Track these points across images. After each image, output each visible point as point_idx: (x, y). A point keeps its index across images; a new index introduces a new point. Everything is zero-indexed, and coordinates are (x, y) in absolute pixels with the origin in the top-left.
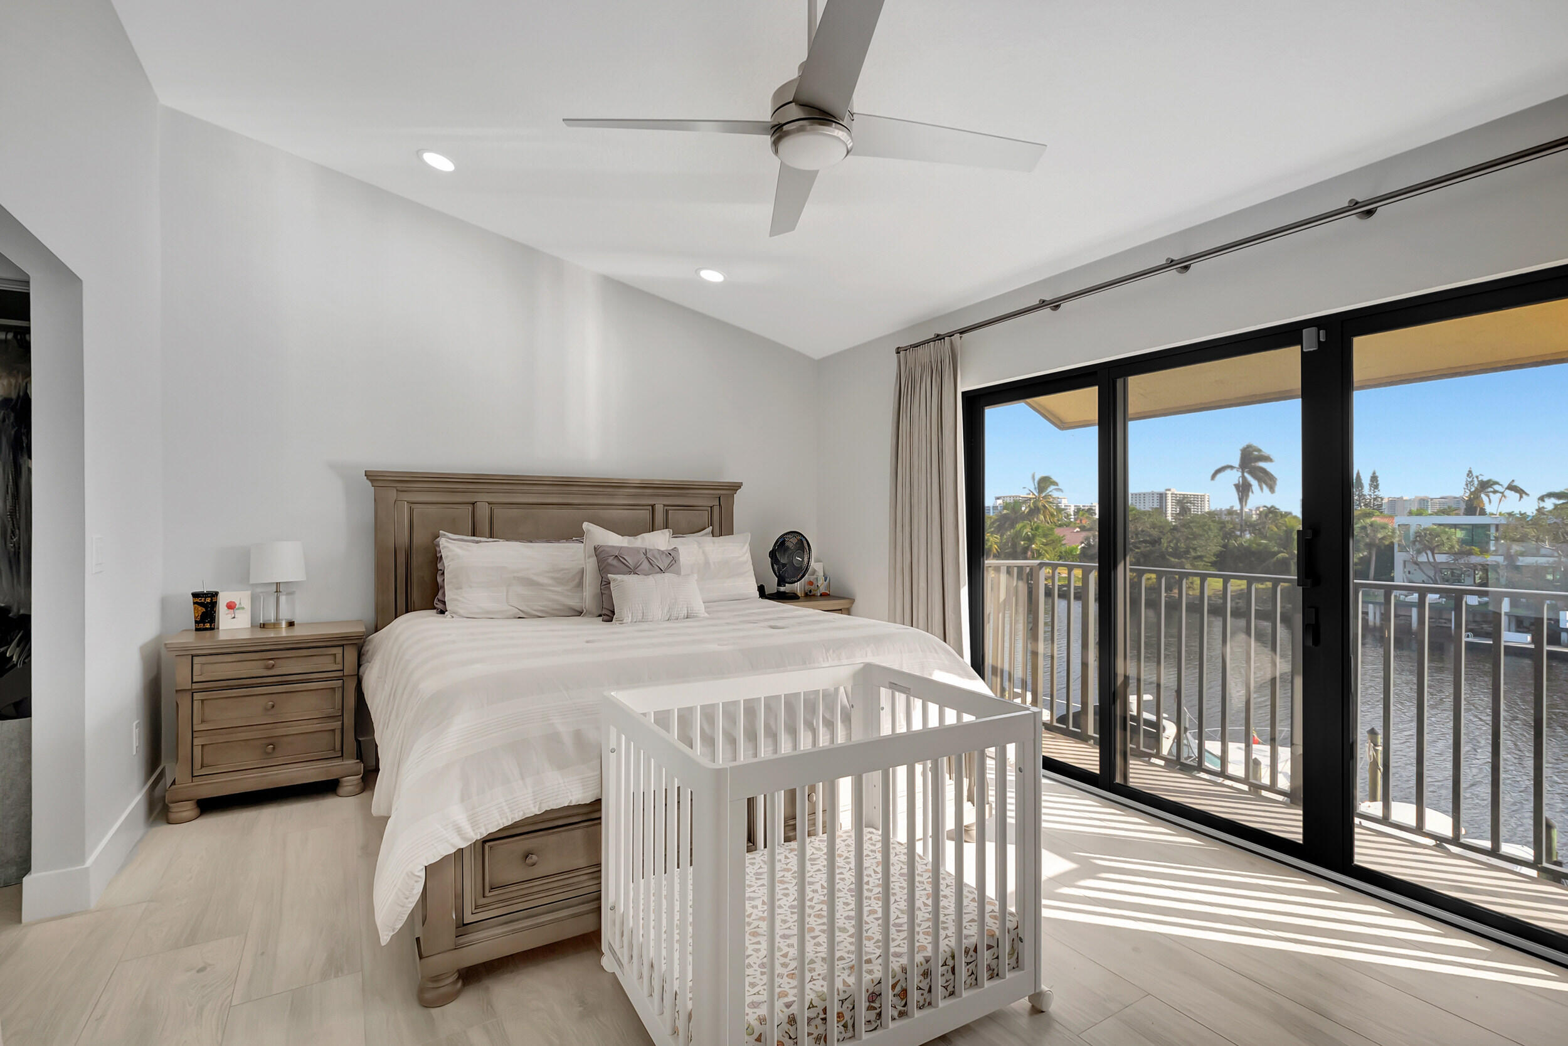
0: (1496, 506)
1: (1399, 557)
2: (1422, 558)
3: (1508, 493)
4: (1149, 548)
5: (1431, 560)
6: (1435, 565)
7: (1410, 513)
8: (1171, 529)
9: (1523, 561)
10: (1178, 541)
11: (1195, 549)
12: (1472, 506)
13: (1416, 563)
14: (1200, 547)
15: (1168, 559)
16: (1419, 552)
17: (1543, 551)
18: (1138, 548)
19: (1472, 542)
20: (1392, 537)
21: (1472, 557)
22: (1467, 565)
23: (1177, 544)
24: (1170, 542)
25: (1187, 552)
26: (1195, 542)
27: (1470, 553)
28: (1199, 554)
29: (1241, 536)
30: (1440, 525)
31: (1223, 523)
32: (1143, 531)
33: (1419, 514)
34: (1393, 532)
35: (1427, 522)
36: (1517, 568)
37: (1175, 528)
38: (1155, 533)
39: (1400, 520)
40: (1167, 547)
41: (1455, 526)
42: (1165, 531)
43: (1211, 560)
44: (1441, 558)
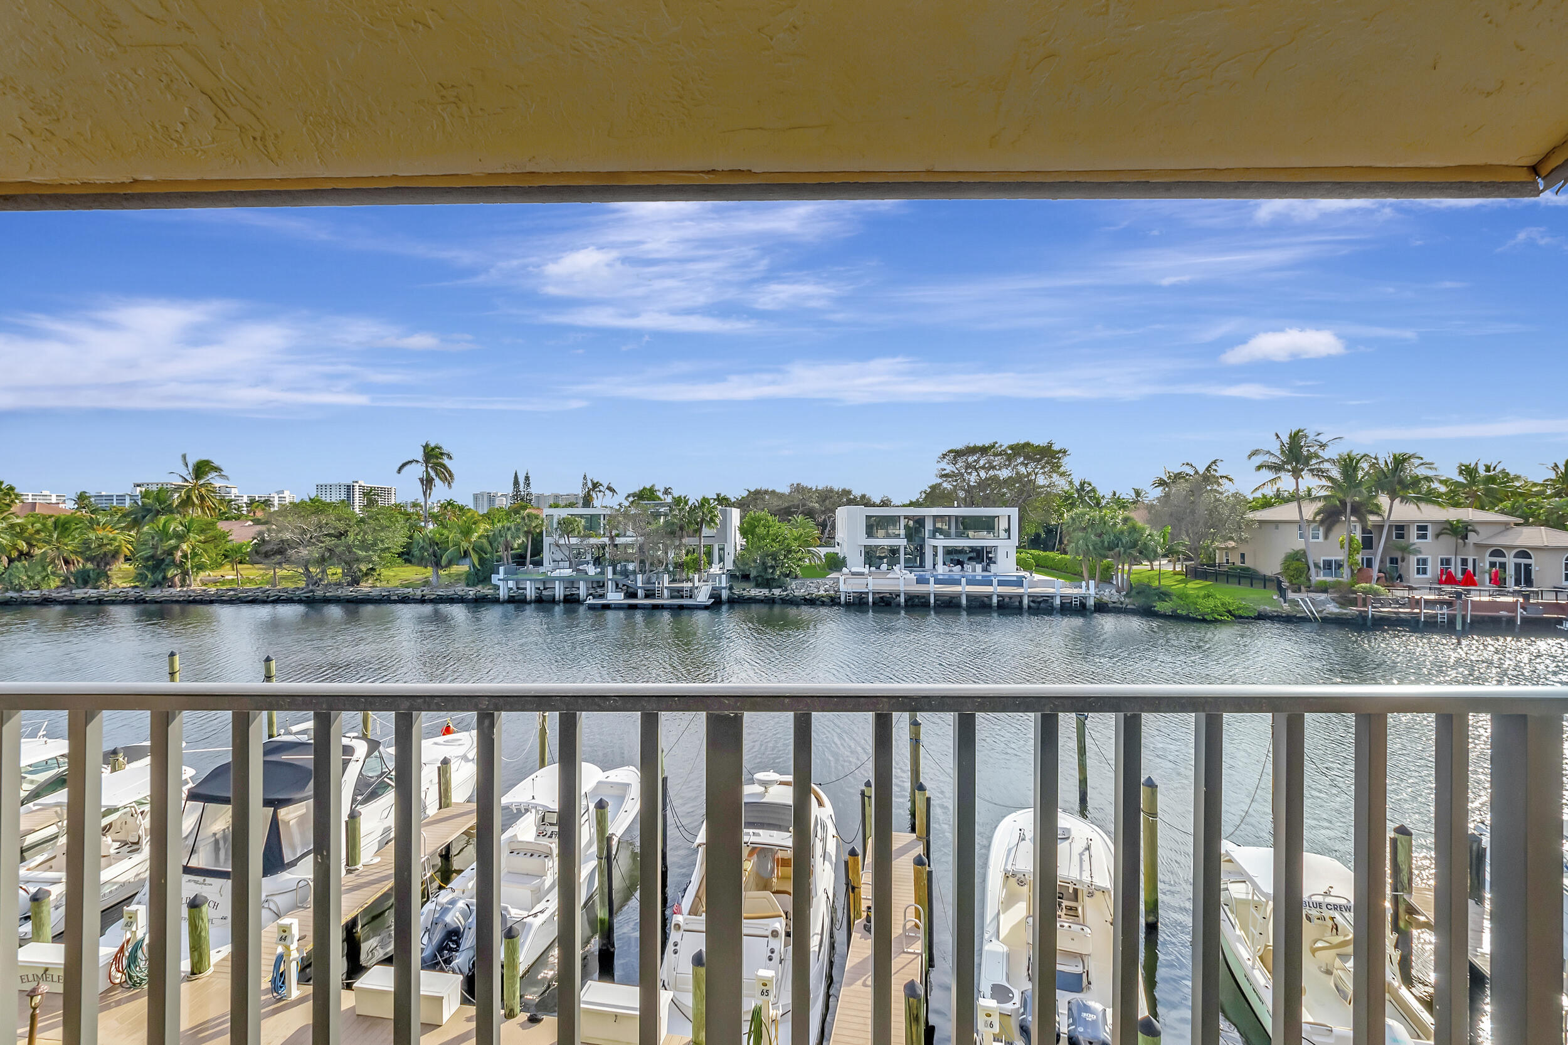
0: (603, 503)
1: (547, 541)
2: (562, 542)
3: (607, 492)
4: (335, 541)
5: (567, 543)
6: (570, 547)
7: (551, 506)
8: (358, 521)
9: (618, 541)
10: (365, 533)
11: (382, 541)
12: (587, 502)
13: (558, 545)
14: (387, 538)
15: (355, 552)
16: (561, 536)
17: (628, 533)
18: (322, 542)
19: (590, 529)
20: (542, 525)
21: (591, 539)
22: (587, 545)
23: (364, 536)
24: (357, 534)
25: (375, 544)
26: (382, 534)
27: (590, 536)
28: (386, 546)
29: (425, 526)
30: (572, 515)
31: (408, 515)
32: (327, 524)
33: (557, 506)
34: (543, 521)
35: (564, 513)
36: (616, 545)
37: (362, 520)
38: (341, 526)
39: (547, 511)
40: (354, 540)
41: (581, 516)
42: (351, 524)
43: (398, 551)
44: (573, 541)
